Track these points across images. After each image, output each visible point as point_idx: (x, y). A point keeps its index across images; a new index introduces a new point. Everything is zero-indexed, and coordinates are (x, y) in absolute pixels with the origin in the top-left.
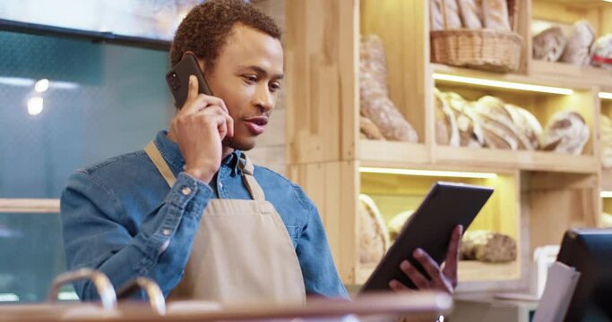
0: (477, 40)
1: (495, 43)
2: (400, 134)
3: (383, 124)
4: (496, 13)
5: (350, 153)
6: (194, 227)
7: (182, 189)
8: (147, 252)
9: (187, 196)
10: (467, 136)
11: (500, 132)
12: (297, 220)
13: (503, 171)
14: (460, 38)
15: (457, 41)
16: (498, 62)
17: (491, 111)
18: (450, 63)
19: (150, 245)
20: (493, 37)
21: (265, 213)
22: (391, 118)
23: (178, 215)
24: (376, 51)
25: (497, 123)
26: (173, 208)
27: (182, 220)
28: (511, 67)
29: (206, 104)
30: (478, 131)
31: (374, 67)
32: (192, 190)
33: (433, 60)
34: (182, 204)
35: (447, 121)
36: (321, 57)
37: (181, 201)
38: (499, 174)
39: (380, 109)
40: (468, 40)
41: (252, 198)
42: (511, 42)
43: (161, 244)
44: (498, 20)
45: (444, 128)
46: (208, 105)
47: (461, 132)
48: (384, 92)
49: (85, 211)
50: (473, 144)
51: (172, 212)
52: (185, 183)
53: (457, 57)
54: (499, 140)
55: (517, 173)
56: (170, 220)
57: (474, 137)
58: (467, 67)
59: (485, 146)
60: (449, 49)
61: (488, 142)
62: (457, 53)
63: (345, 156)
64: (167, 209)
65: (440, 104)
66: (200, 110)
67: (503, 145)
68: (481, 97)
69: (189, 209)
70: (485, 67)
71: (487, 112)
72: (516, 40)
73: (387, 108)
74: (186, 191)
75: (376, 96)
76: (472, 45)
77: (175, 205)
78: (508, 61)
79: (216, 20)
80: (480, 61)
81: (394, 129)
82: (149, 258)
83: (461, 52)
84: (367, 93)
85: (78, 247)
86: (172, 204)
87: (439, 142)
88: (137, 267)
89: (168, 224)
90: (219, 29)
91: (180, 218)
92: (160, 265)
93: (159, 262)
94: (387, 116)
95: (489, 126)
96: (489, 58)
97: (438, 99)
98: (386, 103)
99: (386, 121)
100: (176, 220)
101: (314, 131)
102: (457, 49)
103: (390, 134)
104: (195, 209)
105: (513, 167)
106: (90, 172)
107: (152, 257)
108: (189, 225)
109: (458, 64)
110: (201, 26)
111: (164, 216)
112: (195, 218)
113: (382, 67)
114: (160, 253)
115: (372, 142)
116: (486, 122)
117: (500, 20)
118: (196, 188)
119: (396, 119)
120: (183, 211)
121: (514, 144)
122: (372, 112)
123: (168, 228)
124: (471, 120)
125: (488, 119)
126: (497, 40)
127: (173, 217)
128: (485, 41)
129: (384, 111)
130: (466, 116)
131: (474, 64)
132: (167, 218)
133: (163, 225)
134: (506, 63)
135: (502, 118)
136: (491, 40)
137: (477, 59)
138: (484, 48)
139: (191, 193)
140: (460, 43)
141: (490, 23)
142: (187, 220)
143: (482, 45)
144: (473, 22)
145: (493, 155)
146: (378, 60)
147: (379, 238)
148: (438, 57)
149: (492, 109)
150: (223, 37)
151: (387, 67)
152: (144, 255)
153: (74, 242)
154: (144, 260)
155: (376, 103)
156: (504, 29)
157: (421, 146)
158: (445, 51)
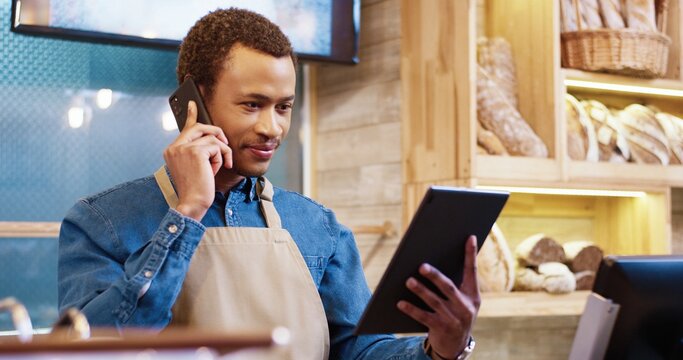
0: (615, 41)
1: (635, 44)
2: (526, 149)
3: (507, 138)
4: (640, 11)
5: (466, 171)
6: (181, 267)
7: (168, 226)
8: (126, 296)
9: (172, 235)
10: (609, 150)
11: (648, 145)
12: (319, 249)
13: (652, 189)
14: (595, 40)
15: (592, 43)
16: (639, 66)
17: (638, 122)
18: (585, 68)
19: (130, 288)
20: (633, 38)
21: (280, 242)
22: (517, 130)
23: (162, 255)
24: (503, 56)
25: (645, 135)
26: (157, 247)
27: (166, 260)
28: (655, 71)
29: (201, 134)
30: (621, 144)
31: (500, 74)
32: (179, 228)
33: (565, 64)
34: (167, 244)
35: (584, 133)
36: (437, 64)
37: (165, 240)
38: (649, 192)
39: (504, 121)
40: (604, 42)
41: (267, 226)
42: (655, 42)
43: (140, 287)
44: (642, 18)
45: (580, 141)
46: (204, 135)
47: (601, 145)
48: (510, 103)
49: (78, 246)
50: (616, 158)
51: (156, 252)
52: (172, 220)
53: (592, 61)
54: (646, 154)
55: (668, 191)
56: (154, 261)
57: (618, 151)
58: (605, 72)
59: (630, 160)
60: (583, 51)
61: (635, 156)
62: (592, 56)
63: (462, 174)
64: (151, 248)
65: (576, 114)
66: (193, 140)
67: (651, 159)
68: (628, 105)
69: (175, 248)
70: (626, 72)
71: (633, 123)
72: (661, 40)
73: (512, 120)
74: (173, 229)
75: (500, 106)
76: (609, 47)
77: (159, 245)
78: (652, 64)
79: (213, 41)
80: (618, 66)
81: (519, 143)
82: (128, 301)
83: (596, 55)
84: (489, 103)
85: (69, 285)
86: (158, 243)
87: (573, 156)
88: (117, 311)
89: (150, 264)
90: (216, 52)
91: (164, 259)
92: (139, 310)
93: (139, 305)
94: (512, 129)
95: (636, 139)
96: (628, 62)
97: (574, 109)
98: (512, 114)
99: (510, 134)
100: (160, 261)
101: (430, 146)
102: (592, 52)
103: (514, 149)
104: (182, 248)
105: (663, 184)
106: (91, 201)
107: (132, 300)
108: (175, 266)
109: (594, 68)
110: (198, 48)
111: (148, 256)
112: (182, 259)
113: (510, 75)
114: (139, 296)
115: (492, 158)
116: (632, 134)
117: (645, 19)
118: (183, 226)
119: (522, 131)
120: (167, 251)
121: (664, 158)
122: (495, 124)
123: (150, 270)
124: (614, 131)
125: (634, 131)
126: (637, 41)
127: (156, 257)
128: (624, 42)
129: (509, 123)
130: (610, 127)
131: (612, 68)
132: (150, 258)
133: (146, 266)
134: (648, 67)
135: (651, 129)
136: (630, 41)
137: (615, 62)
138: (623, 50)
139: (178, 231)
140: (596, 46)
141: (633, 21)
142: (172, 260)
143: (620, 48)
144: (615, 21)
145: (641, 170)
146: (503, 65)
147: (501, 265)
148: (571, 62)
149: (639, 119)
150: (220, 62)
151: (515, 74)
152: (124, 298)
153: (66, 280)
154: (124, 304)
155: (500, 114)
156: (648, 29)
157: (551, 161)
158: (579, 55)
